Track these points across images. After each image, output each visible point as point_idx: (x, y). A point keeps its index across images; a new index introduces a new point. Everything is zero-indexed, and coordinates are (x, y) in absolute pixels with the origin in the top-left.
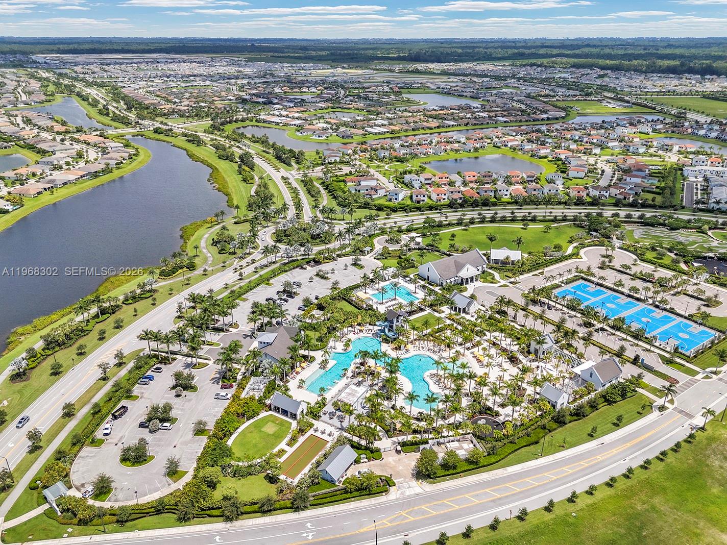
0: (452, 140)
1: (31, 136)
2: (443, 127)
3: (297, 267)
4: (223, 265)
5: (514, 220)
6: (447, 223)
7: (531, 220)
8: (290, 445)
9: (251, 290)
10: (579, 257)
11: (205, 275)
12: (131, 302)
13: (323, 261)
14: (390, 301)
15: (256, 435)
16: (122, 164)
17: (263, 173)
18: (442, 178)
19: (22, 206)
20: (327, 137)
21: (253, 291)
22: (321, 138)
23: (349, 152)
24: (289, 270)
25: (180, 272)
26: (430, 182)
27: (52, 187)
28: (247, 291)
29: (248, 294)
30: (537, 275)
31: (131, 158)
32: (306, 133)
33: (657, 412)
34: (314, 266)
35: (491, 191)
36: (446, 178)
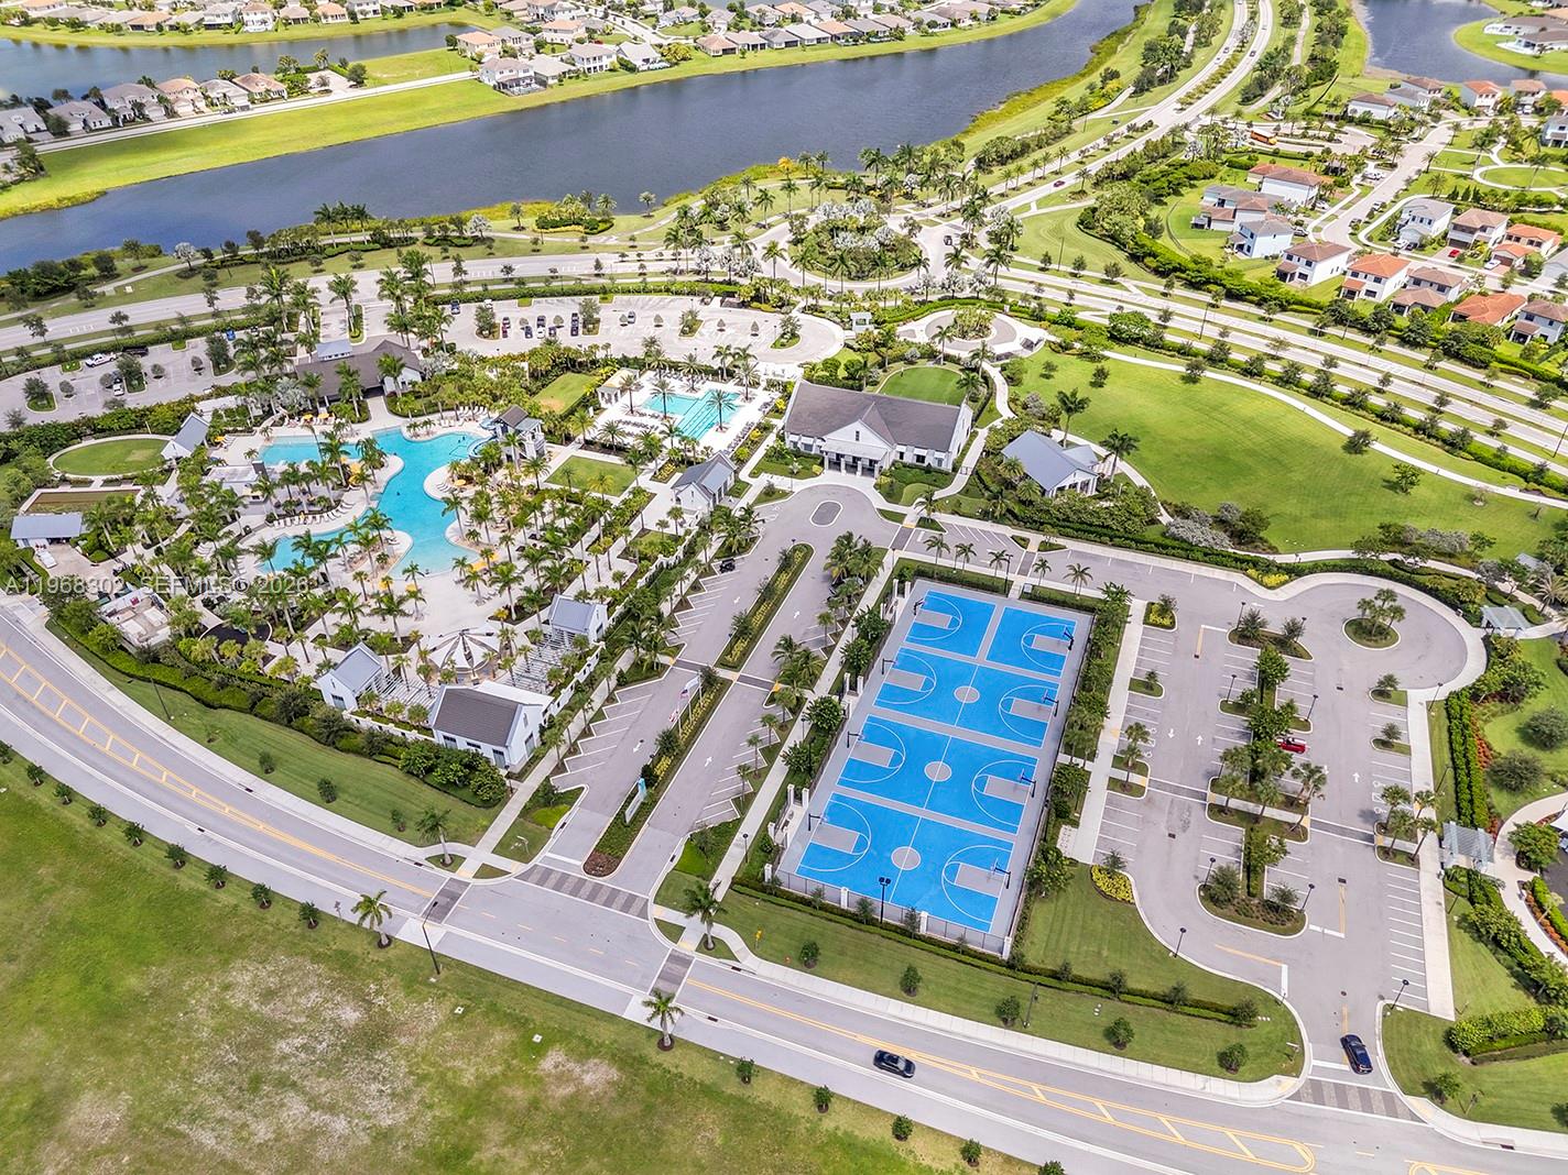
3: (702, 294)
6: (1182, 341)
7: (1417, 429)
8: (107, 482)
9: (564, 295)
10: (1272, 579)
11: (583, 248)
12: (431, 241)
13: (755, 304)
14: (653, 416)
15: (118, 452)
16: (949, 28)
17: (1142, 105)
18: (1518, 239)
19: (672, 65)
20: (1543, 48)
21: (565, 299)
22: (1529, 51)
23: (1478, 102)
24: (677, 293)
25: (568, 228)
26: (1469, 239)
27: (763, 46)
28: (552, 295)
29: (549, 299)
30: (1023, 543)
31: (994, 18)
32: (1514, 28)
33: (421, 854)
34: (731, 305)
35: (1551, 323)
36: (1531, 243)
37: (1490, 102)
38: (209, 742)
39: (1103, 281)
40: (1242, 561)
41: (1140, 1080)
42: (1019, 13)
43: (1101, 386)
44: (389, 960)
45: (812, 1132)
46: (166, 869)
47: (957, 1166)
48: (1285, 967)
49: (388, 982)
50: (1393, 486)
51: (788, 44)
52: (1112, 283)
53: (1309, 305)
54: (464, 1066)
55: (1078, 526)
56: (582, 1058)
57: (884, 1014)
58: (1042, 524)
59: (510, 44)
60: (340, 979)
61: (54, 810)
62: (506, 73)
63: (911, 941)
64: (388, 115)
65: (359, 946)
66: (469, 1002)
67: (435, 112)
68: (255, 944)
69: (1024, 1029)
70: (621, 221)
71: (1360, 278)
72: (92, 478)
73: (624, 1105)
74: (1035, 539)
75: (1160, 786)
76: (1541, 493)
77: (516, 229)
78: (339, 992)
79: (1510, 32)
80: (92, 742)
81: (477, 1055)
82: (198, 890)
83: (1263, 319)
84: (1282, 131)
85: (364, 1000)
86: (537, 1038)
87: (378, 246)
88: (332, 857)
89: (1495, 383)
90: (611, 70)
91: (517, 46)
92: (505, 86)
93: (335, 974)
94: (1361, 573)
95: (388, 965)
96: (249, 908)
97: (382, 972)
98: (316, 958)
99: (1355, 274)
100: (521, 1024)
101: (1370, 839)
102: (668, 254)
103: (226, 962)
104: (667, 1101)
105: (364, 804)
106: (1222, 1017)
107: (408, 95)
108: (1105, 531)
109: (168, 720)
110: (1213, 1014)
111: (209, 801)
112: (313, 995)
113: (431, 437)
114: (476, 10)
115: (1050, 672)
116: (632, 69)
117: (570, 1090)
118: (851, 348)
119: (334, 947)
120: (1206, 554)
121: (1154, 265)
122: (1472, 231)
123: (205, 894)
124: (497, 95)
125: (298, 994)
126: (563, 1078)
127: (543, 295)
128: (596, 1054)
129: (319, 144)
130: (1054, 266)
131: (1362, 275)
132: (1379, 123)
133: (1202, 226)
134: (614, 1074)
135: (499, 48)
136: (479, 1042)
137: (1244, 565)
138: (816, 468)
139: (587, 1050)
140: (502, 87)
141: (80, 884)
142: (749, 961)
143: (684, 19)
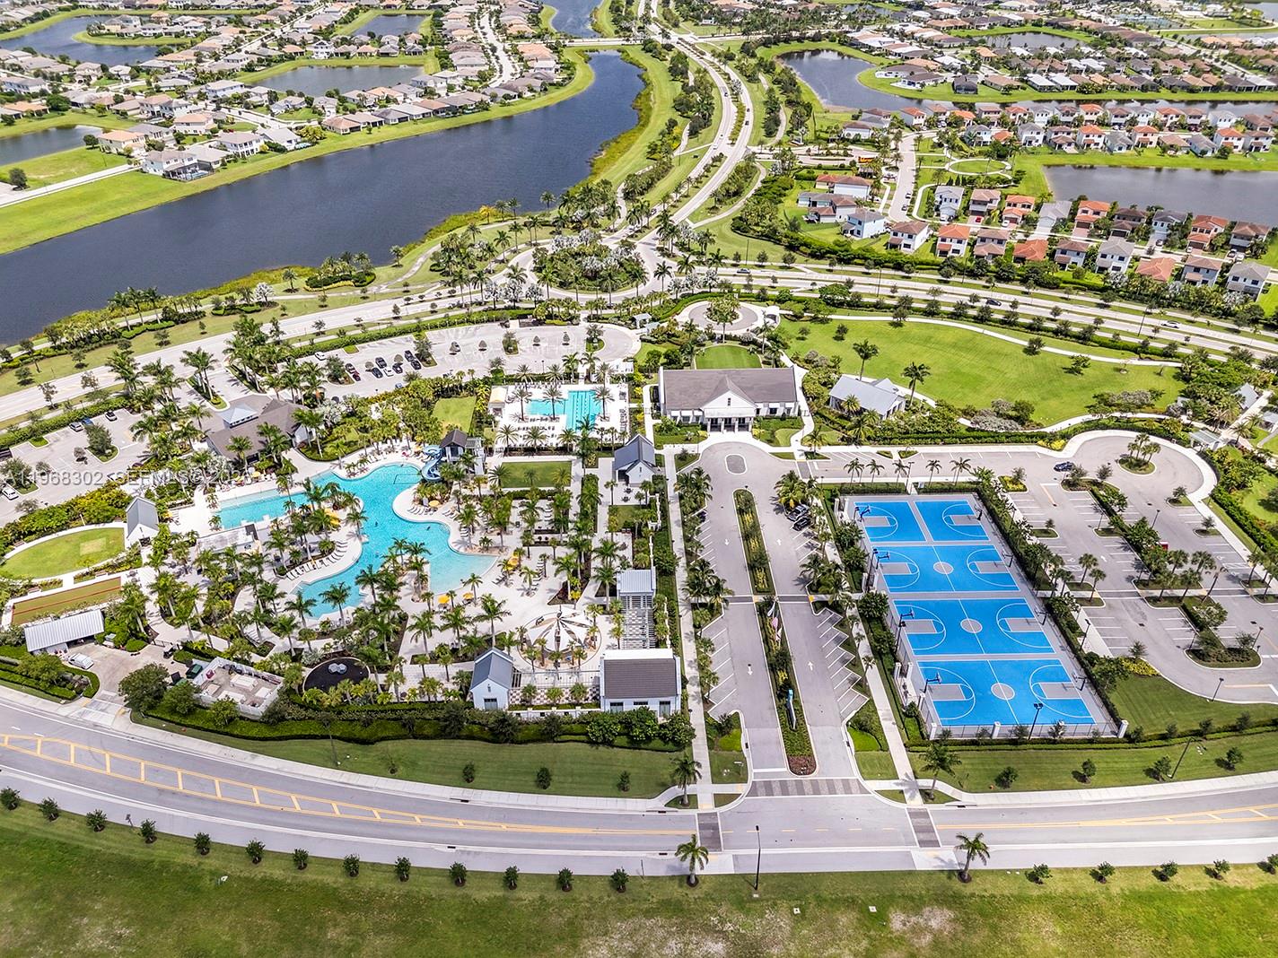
0: (1197, 121)
1: (465, 38)
2: (1230, 89)
3: (497, 320)
4: (405, 289)
5: (1009, 322)
6: (874, 300)
7: (1056, 333)
8: (78, 578)
9: (382, 338)
10: (1057, 444)
11: (364, 298)
12: (221, 312)
13: (548, 321)
14: (542, 419)
15: (65, 548)
16: (517, 99)
17: (702, 143)
18: (1015, 205)
19: (314, 144)
20: (923, 85)
21: (384, 341)
22: (911, 87)
23: (916, 121)
24: (477, 322)
25: (338, 284)
26: (983, 209)
27: (381, 123)
28: (372, 340)
29: (370, 343)
30: (888, 455)
31: (546, 89)
32: (894, 73)
33: (659, 802)
34: (528, 325)
35: (1078, 254)
36: (1024, 206)
37: (922, 121)
38: (393, 772)
39: (782, 268)
40: (1032, 437)
41: (1260, 786)
42: (561, 85)
43: (842, 339)
44: (707, 894)
45: (1110, 898)
46: (450, 891)
47: (1211, 884)
48: (1271, 686)
49: (722, 910)
50: (1071, 371)
51: (401, 120)
52: (789, 268)
53: (928, 264)
54: (838, 951)
55: (916, 435)
56: (917, 910)
57: (1081, 802)
58: (891, 439)
59: (152, 138)
60: (682, 923)
61: (294, 878)
62: (173, 163)
63: (1057, 746)
64: (74, 210)
65: (677, 892)
66: (799, 902)
67: (119, 203)
68: (586, 922)
69: (1171, 780)
70: (380, 272)
71: (948, 242)
72: (58, 578)
73: (975, 932)
74: (894, 450)
75: (1108, 595)
76: (1150, 359)
77: (288, 291)
78: (691, 933)
79: (892, 76)
80: (279, 808)
81: (841, 940)
82: (498, 898)
83: (903, 277)
84: (812, 152)
85: (716, 932)
86: (873, 909)
87: (172, 323)
88: (589, 831)
89: (1070, 297)
90: (261, 152)
91: (159, 139)
92: (174, 174)
93: (674, 920)
94: (1102, 429)
95: (708, 897)
96: (555, 896)
97: (712, 906)
98: (649, 914)
99: (943, 240)
100: (851, 903)
101: (1246, 593)
102: (445, 292)
103: (575, 946)
104: (1001, 918)
105: (578, 779)
106: (1269, 728)
107: (80, 191)
108: (935, 435)
109: (337, 767)
110: (1264, 729)
111: (434, 821)
112: (672, 943)
113: (367, 473)
114: (85, 113)
115: (981, 538)
116: (282, 150)
117: (929, 938)
118: (650, 341)
119: (655, 900)
120: (1007, 437)
121: (809, 251)
122: (985, 203)
123: (506, 899)
124: (168, 183)
125: (659, 947)
126: (917, 931)
127: (364, 341)
128: (924, 904)
129: (24, 243)
130: (742, 262)
131: (948, 240)
132: (866, 141)
133: (813, 222)
134: (950, 914)
135: (143, 142)
136: (832, 928)
137: (1034, 439)
138: (701, 433)
139: (915, 904)
140: (169, 175)
141: (379, 931)
142: (966, 798)
143: (294, 106)
